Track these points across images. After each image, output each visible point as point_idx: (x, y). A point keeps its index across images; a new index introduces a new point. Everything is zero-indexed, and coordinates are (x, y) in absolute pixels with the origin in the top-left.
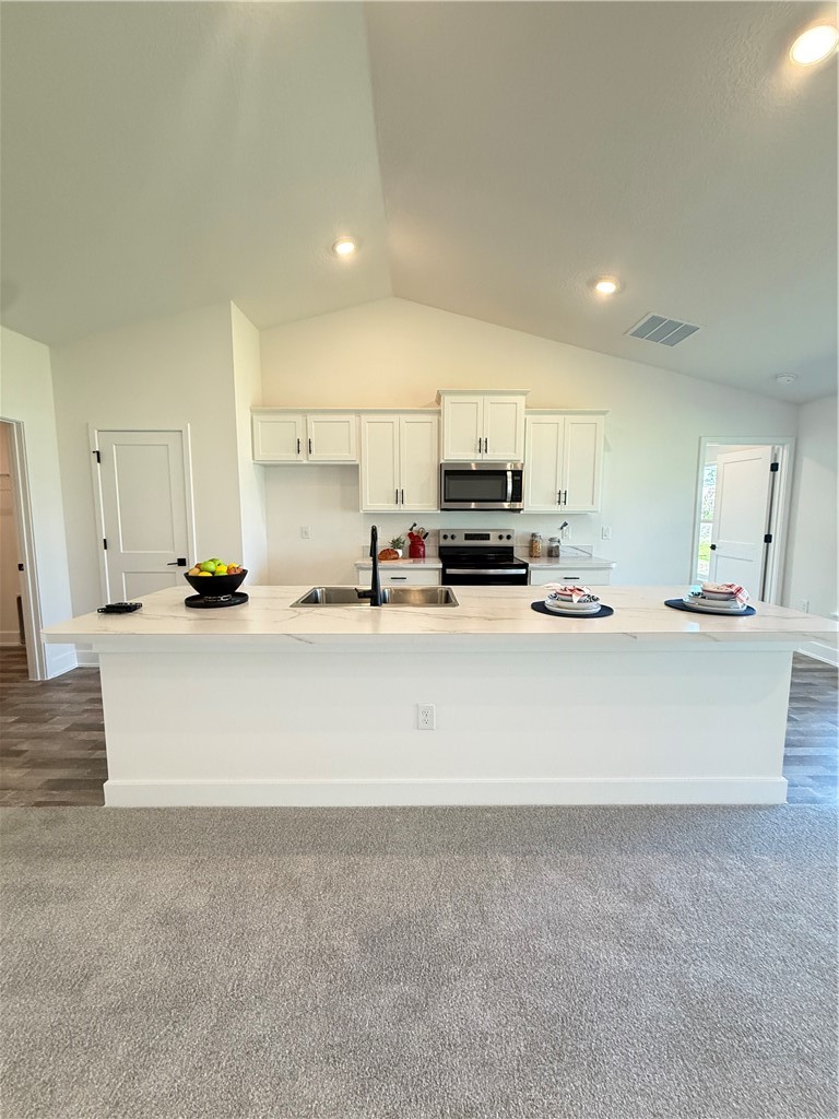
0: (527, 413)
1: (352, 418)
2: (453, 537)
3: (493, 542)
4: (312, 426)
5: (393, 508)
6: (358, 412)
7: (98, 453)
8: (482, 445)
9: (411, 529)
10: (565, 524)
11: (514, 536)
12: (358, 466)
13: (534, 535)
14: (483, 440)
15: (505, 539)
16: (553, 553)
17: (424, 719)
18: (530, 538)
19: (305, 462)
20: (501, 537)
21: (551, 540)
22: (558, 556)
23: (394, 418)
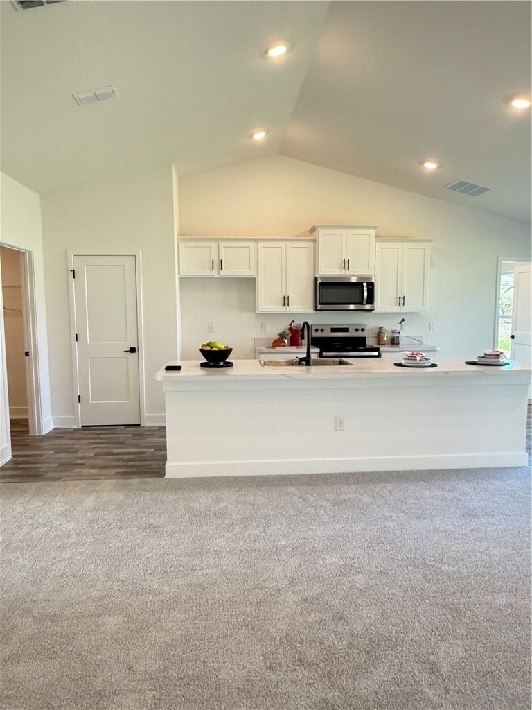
0: (376, 241)
1: (252, 244)
2: (322, 330)
3: (352, 334)
4: (222, 250)
5: (281, 309)
6: (256, 240)
7: (74, 271)
8: (346, 264)
9: (291, 325)
10: (403, 320)
11: (367, 329)
12: (255, 279)
13: (381, 328)
14: (347, 260)
15: (360, 331)
16: (394, 342)
17: (339, 425)
18: (378, 330)
19: (217, 276)
20: (357, 330)
21: (393, 332)
22: (398, 344)
23: (282, 244)
